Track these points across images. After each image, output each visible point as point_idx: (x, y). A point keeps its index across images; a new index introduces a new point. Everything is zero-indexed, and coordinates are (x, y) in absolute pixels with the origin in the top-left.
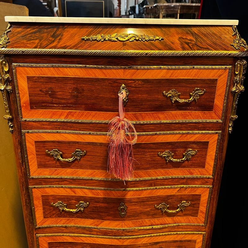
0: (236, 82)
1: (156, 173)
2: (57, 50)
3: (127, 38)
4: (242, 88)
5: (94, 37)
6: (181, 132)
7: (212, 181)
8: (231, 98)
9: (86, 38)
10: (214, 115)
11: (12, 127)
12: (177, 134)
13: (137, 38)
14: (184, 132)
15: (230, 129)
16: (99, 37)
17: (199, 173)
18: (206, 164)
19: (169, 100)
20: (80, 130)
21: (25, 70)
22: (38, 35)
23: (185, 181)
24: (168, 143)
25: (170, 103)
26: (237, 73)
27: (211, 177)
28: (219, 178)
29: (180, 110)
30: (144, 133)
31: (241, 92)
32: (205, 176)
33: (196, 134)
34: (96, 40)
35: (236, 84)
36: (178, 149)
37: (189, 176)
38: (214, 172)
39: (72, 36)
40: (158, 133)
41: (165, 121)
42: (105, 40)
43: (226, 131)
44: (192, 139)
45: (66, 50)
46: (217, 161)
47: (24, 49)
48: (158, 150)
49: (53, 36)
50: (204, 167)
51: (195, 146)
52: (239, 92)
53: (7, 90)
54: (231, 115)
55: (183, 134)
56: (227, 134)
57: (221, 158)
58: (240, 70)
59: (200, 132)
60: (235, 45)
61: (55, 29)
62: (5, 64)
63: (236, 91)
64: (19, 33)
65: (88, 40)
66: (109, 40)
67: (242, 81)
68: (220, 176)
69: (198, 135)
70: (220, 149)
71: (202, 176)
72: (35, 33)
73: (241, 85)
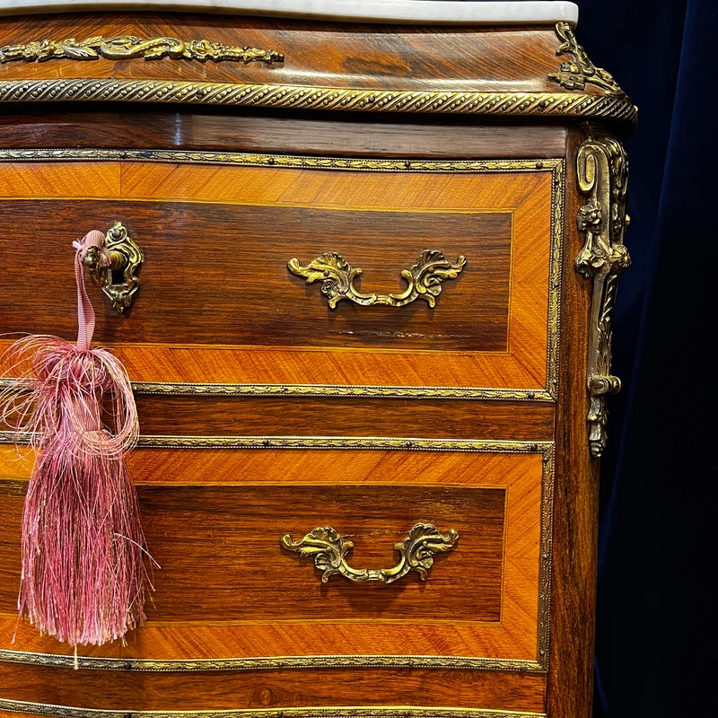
0: (590, 225)
1: (275, 634)
3: (135, 49)
4: (619, 252)
5: (15, 48)
6: (378, 441)
7: (542, 688)
8: (579, 295)
10: (512, 367)
12: (359, 449)
13: (176, 51)
14: (393, 441)
15: (596, 435)
17: (474, 646)
18: (505, 600)
19: (317, 299)
23: (413, 683)
24: (322, 490)
25: (321, 312)
26: (585, 188)
27: (533, 664)
28: (574, 673)
29: (369, 341)
30: (213, 439)
31: (616, 268)
32: (505, 663)
33: (444, 452)
34: (19, 57)
35: (590, 236)
36: (373, 524)
37: (428, 658)
38: (547, 643)
40: (276, 441)
41: (305, 389)
42: (52, 55)
43: (577, 446)
44: (429, 479)
46: (554, 586)
48: (281, 524)
50: (495, 615)
51: (444, 509)
52: (608, 267)
54: (589, 372)
55: (389, 450)
56: (583, 459)
57: (572, 574)
58: (598, 176)
59: (463, 443)
60: (564, 77)
63: (596, 265)
66: (68, 55)
67: (613, 223)
68: (580, 666)
69: (455, 459)
70: (561, 528)
71: (492, 662)
73: (613, 239)
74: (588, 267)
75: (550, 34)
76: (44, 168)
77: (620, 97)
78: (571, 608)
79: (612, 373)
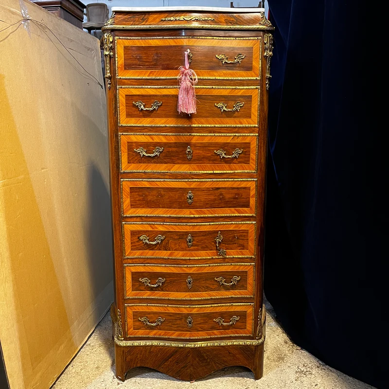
1: (214, 121)
2: (145, 26)
3: (190, 19)
4: (271, 53)
5: (169, 19)
6: (231, 87)
7: (258, 130)
8: (265, 61)
9: (163, 19)
10: (253, 73)
11: (110, 84)
12: (228, 89)
13: (197, 19)
14: (233, 87)
15: (267, 86)
16: (172, 19)
17: (247, 123)
18: (252, 115)
19: (221, 62)
20: (158, 85)
21: (123, 41)
22: (132, 19)
23: (236, 130)
24: (222, 96)
25: (221, 64)
26: (265, 42)
27: (257, 126)
29: (229, 69)
30: (204, 87)
31: (271, 56)
32: (252, 126)
33: (242, 89)
34: (170, 20)
35: (266, 50)
36: (229, 102)
37: (239, 126)
38: (259, 123)
39: (154, 19)
40: (214, 87)
41: (219, 78)
42: (176, 20)
43: (264, 88)
44: (239, 94)
45: (151, 26)
46: (260, 112)
47: (124, 26)
48: (215, 102)
49: (142, 20)
50: (250, 117)
51: (242, 99)
52: (269, 56)
53: (110, 55)
54: (266, 74)
55: (233, 89)
56: (265, 90)
58: (267, 40)
59: (245, 87)
60: (262, 23)
61: (143, 16)
62: (111, 36)
64: (120, 18)
65: (164, 20)
66: (179, 20)
67: (270, 48)
69: (244, 90)
70: (262, 102)
71: (249, 125)
72: (130, 18)
73: (270, 51)
74: (266, 56)
75: (260, 14)
76: (175, 40)
77: (271, 26)
78: (263, 116)
79: (270, 75)
